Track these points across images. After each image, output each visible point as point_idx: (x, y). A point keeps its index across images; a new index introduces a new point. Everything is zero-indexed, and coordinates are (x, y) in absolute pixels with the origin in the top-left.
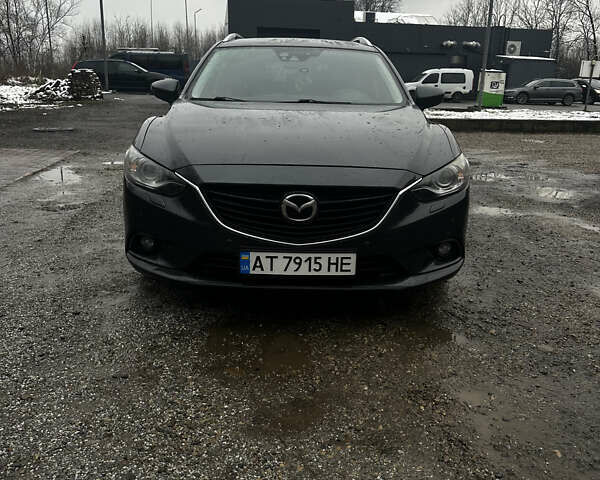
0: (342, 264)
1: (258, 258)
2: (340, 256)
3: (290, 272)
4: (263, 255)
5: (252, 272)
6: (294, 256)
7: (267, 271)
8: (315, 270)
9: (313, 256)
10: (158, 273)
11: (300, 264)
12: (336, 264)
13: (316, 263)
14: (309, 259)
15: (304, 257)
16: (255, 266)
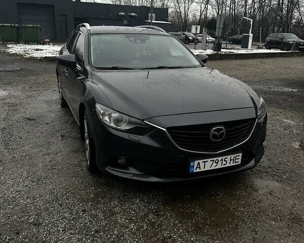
0: (236, 159)
1: (199, 163)
2: (235, 155)
3: (213, 168)
4: (201, 161)
5: (195, 171)
6: (215, 159)
7: (202, 169)
8: (224, 164)
9: (224, 158)
10: (133, 178)
11: (217, 163)
12: (233, 160)
13: (225, 161)
14: (222, 159)
15: (220, 159)
16: (197, 168)
